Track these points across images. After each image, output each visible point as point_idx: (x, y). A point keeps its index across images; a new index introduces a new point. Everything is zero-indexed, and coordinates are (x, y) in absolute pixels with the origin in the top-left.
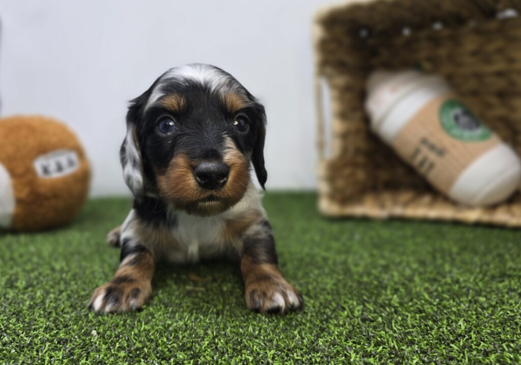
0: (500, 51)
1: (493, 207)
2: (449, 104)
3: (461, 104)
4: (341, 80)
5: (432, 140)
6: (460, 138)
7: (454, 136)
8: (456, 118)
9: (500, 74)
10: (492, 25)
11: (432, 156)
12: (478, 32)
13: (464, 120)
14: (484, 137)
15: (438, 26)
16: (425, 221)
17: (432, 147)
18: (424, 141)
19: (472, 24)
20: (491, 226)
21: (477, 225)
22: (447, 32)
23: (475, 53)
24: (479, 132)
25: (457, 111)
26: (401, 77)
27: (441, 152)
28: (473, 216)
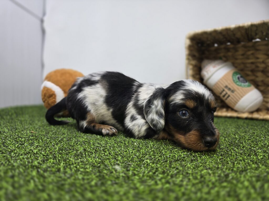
0: (252, 54)
1: (252, 112)
2: (235, 73)
3: (240, 74)
4: (194, 62)
5: (229, 86)
6: (240, 86)
7: (238, 85)
8: (238, 78)
9: (252, 63)
10: (250, 44)
11: (229, 93)
12: (244, 46)
13: (241, 79)
14: (249, 86)
15: (229, 44)
16: (226, 117)
17: (229, 89)
18: (226, 87)
19: (242, 43)
20: (252, 119)
21: (247, 118)
22: (232, 46)
23: (243, 55)
24: (247, 84)
25: (239, 76)
26: (217, 62)
27: (233, 91)
28: (245, 115)
